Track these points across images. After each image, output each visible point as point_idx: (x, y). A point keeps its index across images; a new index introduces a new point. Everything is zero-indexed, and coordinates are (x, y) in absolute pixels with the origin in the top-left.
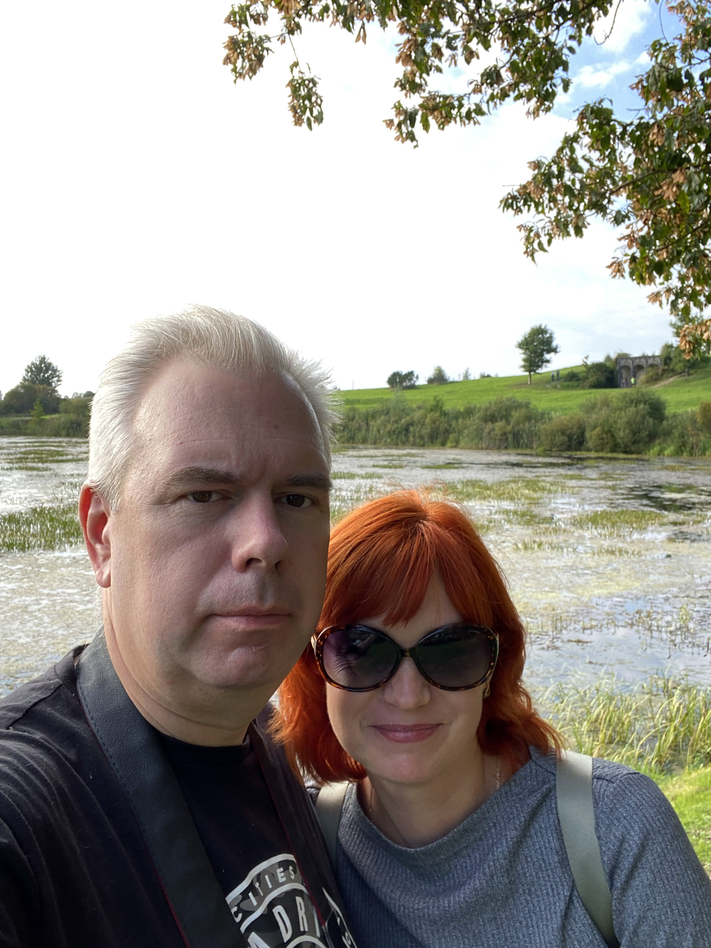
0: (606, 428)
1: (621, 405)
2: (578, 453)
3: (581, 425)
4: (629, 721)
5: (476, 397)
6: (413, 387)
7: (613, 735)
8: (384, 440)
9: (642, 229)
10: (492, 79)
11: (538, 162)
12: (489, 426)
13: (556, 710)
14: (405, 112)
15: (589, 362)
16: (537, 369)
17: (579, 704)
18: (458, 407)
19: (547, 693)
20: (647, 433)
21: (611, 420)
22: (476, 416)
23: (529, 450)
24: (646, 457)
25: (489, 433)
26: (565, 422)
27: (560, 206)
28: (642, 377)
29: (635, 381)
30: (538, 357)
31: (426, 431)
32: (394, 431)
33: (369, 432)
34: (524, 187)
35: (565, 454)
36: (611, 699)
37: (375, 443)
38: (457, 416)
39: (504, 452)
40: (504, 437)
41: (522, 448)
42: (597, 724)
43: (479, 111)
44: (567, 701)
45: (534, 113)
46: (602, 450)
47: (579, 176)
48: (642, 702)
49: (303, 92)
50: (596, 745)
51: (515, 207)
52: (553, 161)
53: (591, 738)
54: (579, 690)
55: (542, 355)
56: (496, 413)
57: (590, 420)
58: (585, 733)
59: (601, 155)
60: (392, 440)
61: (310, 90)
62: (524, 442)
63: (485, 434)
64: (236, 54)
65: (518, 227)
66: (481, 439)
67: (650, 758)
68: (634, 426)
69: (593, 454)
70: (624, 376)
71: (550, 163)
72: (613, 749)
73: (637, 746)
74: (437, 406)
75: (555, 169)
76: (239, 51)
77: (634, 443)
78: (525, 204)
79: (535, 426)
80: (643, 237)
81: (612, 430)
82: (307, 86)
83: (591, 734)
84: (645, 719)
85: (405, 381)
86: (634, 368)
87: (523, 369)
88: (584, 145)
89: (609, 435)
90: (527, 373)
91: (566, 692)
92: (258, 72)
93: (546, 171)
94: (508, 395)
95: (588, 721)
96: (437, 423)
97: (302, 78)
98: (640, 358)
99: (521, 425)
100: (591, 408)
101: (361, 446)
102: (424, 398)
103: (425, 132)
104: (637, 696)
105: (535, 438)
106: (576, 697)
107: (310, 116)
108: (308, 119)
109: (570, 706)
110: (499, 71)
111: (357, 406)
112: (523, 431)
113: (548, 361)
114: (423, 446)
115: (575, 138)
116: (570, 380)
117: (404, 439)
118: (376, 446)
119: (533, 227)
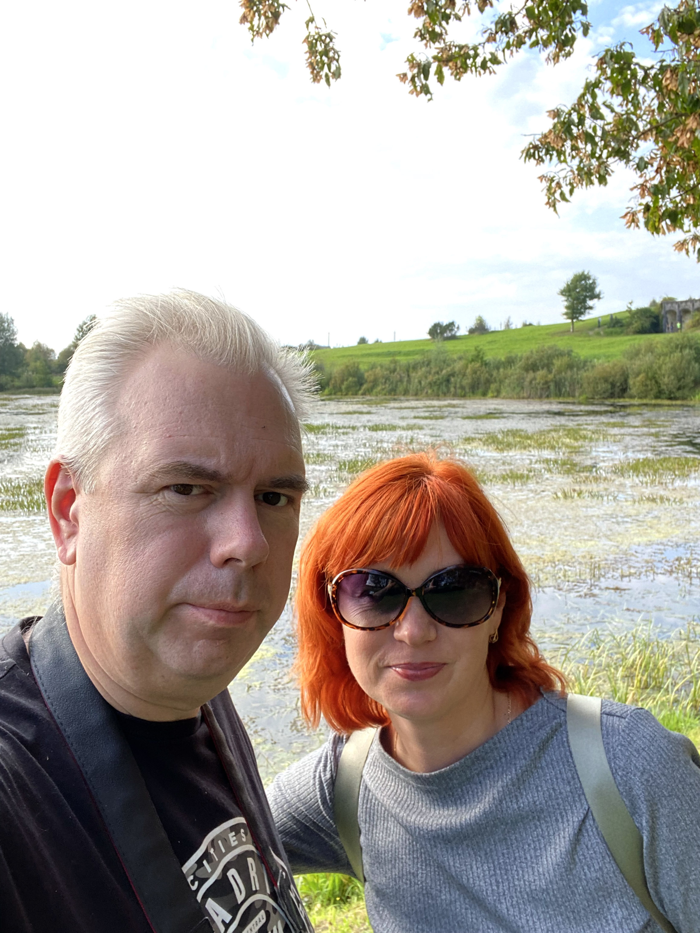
0: (650, 374)
1: (665, 350)
2: (622, 400)
3: (624, 372)
4: (666, 667)
5: (518, 346)
6: (454, 337)
7: (648, 680)
8: (425, 391)
9: (654, 178)
10: (506, 27)
11: (558, 110)
12: (531, 375)
13: (591, 657)
14: (419, 65)
15: (634, 308)
16: (580, 316)
17: (616, 650)
18: (499, 357)
19: (583, 640)
20: (692, 378)
21: (655, 366)
22: (517, 366)
23: (571, 398)
24: (692, 403)
25: (531, 382)
26: (608, 369)
27: (581, 154)
28: (688, 321)
29: (681, 326)
30: (580, 303)
31: (466, 382)
32: (435, 383)
33: (410, 384)
34: (545, 136)
35: (607, 402)
36: (646, 645)
37: (416, 394)
38: (498, 366)
39: (546, 400)
40: (545, 386)
41: (564, 396)
42: (633, 670)
43: (495, 60)
44: (604, 647)
45: (554, 59)
46: (646, 397)
47: (600, 122)
48: (679, 648)
49: (320, 47)
50: (631, 690)
51: (537, 157)
52: (572, 109)
53: (626, 684)
54: (616, 636)
55: (584, 301)
56: (538, 362)
57: (634, 366)
58: (620, 678)
59: (624, 100)
60: (433, 391)
61: (327, 45)
62: (566, 391)
63: (526, 383)
64: (252, 12)
65: (539, 178)
66: (523, 388)
67: (685, 703)
68: (679, 372)
69: (636, 401)
70: (669, 321)
71: (570, 111)
72: (648, 694)
73: (672, 691)
74: (478, 356)
75: (575, 117)
76: (255, 8)
77: (679, 389)
78: (546, 154)
79: (577, 374)
80: (656, 186)
81: (657, 376)
82: (324, 42)
83: (626, 679)
84: (681, 665)
85: (446, 332)
86: (680, 312)
87: (565, 317)
88: (606, 90)
89: (653, 382)
90: (570, 321)
91: (602, 639)
92: (275, 29)
93: (566, 120)
94: (549, 343)
95: (624, 667)
96: (478, 373)
97: (318, 33)
98: (686, 302)
99: (563, 374)
100: (635, 354)
101: (402, 398)
102: (464, 348)
103: (439, 84)
104: (674, 643)
105: (577, 386)
106: (612, 643)
107: (328, 72)
108: (327, 75)
109: (606, 653)
110: (514, 18)
111: (398, 358)
112: (565, 379)
113: (591, 308)
114: (464, 396)
115: (597, 84)
116: (614, 326)
117: (445, 389)
118: (417, 397)
119: (554, 177)
